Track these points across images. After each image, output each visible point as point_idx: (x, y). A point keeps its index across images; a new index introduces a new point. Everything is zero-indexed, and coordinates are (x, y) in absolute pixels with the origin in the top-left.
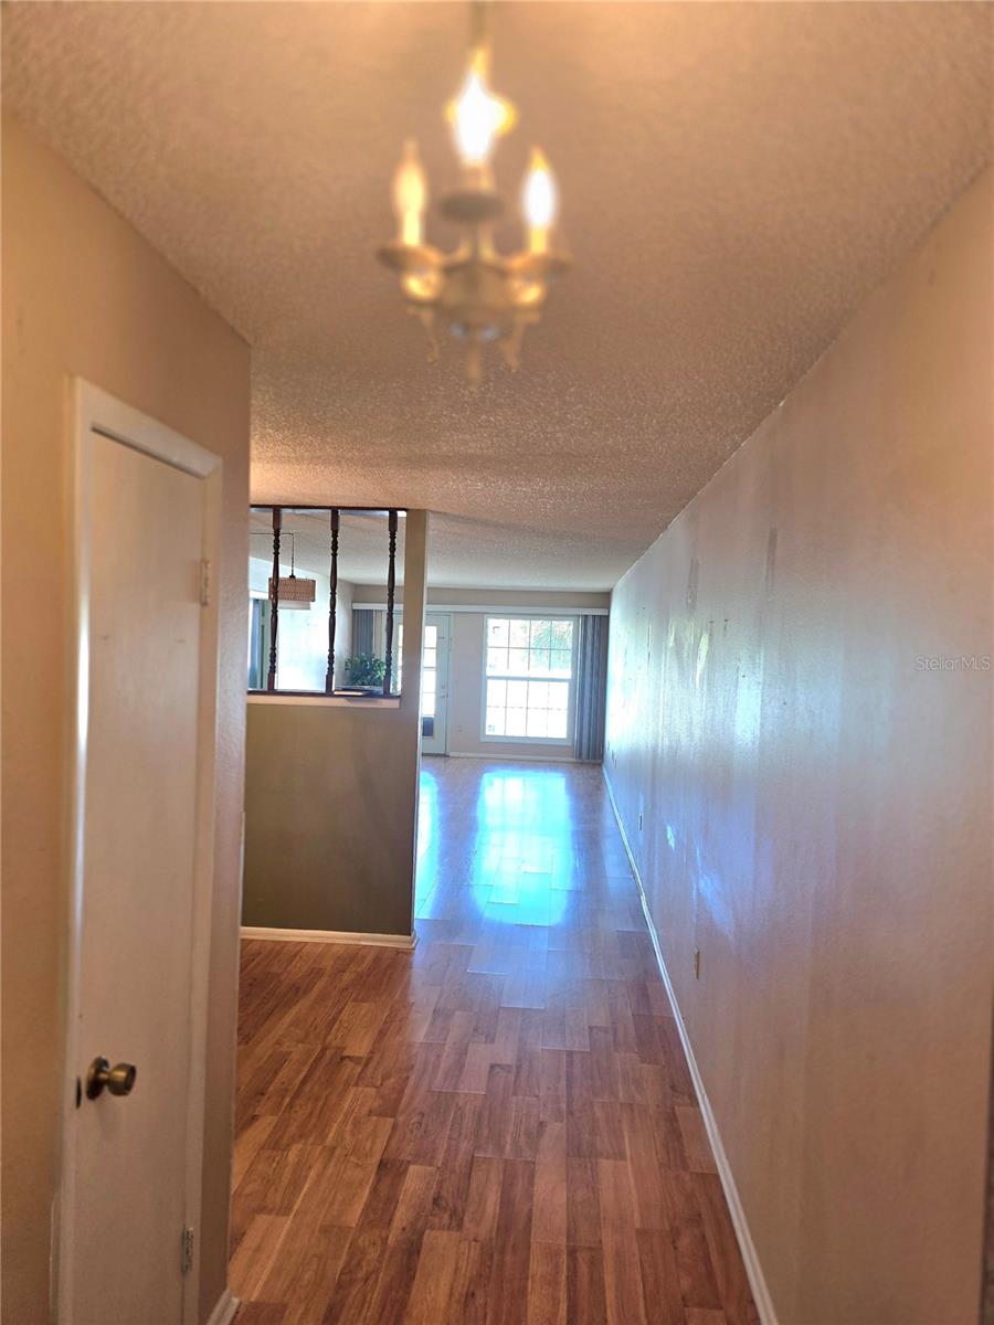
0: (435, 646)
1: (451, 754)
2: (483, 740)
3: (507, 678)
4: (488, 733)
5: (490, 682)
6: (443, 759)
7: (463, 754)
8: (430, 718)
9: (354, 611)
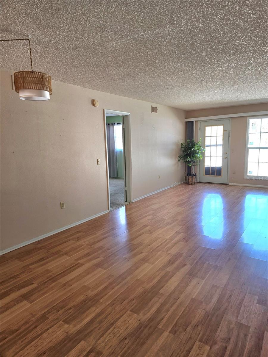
0: (222, 135)
1: (230, 184)
2: (245, 178)
3: (260, 148)
4: (248, 174)
5: (250, 150)
6: (226, 186)
7: (235, 184)
8: (220, 168)
9: (186, 122)
